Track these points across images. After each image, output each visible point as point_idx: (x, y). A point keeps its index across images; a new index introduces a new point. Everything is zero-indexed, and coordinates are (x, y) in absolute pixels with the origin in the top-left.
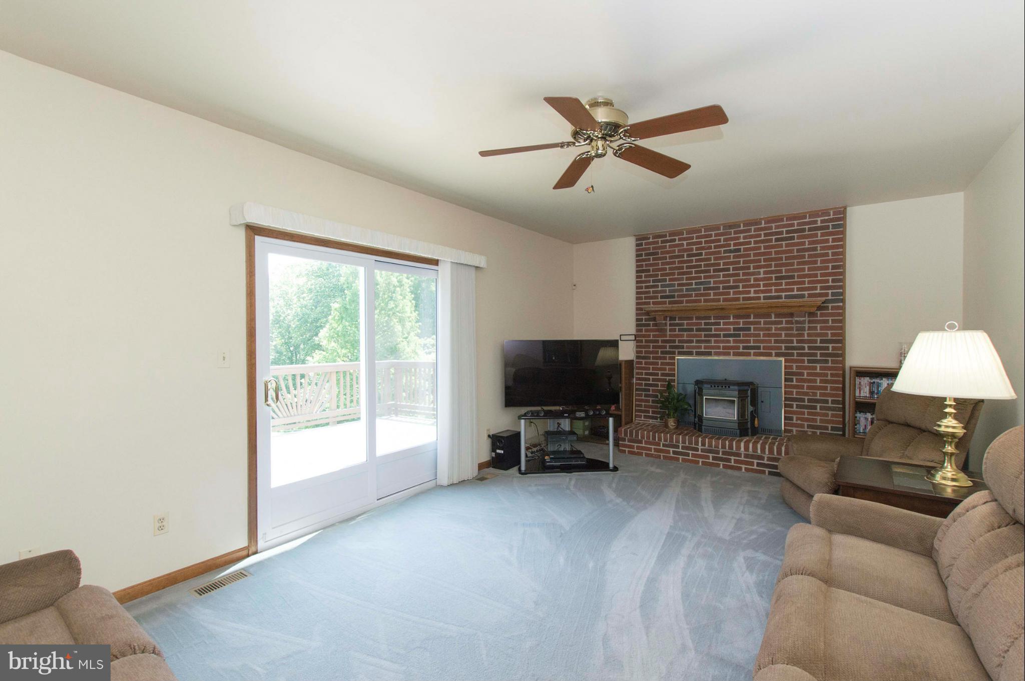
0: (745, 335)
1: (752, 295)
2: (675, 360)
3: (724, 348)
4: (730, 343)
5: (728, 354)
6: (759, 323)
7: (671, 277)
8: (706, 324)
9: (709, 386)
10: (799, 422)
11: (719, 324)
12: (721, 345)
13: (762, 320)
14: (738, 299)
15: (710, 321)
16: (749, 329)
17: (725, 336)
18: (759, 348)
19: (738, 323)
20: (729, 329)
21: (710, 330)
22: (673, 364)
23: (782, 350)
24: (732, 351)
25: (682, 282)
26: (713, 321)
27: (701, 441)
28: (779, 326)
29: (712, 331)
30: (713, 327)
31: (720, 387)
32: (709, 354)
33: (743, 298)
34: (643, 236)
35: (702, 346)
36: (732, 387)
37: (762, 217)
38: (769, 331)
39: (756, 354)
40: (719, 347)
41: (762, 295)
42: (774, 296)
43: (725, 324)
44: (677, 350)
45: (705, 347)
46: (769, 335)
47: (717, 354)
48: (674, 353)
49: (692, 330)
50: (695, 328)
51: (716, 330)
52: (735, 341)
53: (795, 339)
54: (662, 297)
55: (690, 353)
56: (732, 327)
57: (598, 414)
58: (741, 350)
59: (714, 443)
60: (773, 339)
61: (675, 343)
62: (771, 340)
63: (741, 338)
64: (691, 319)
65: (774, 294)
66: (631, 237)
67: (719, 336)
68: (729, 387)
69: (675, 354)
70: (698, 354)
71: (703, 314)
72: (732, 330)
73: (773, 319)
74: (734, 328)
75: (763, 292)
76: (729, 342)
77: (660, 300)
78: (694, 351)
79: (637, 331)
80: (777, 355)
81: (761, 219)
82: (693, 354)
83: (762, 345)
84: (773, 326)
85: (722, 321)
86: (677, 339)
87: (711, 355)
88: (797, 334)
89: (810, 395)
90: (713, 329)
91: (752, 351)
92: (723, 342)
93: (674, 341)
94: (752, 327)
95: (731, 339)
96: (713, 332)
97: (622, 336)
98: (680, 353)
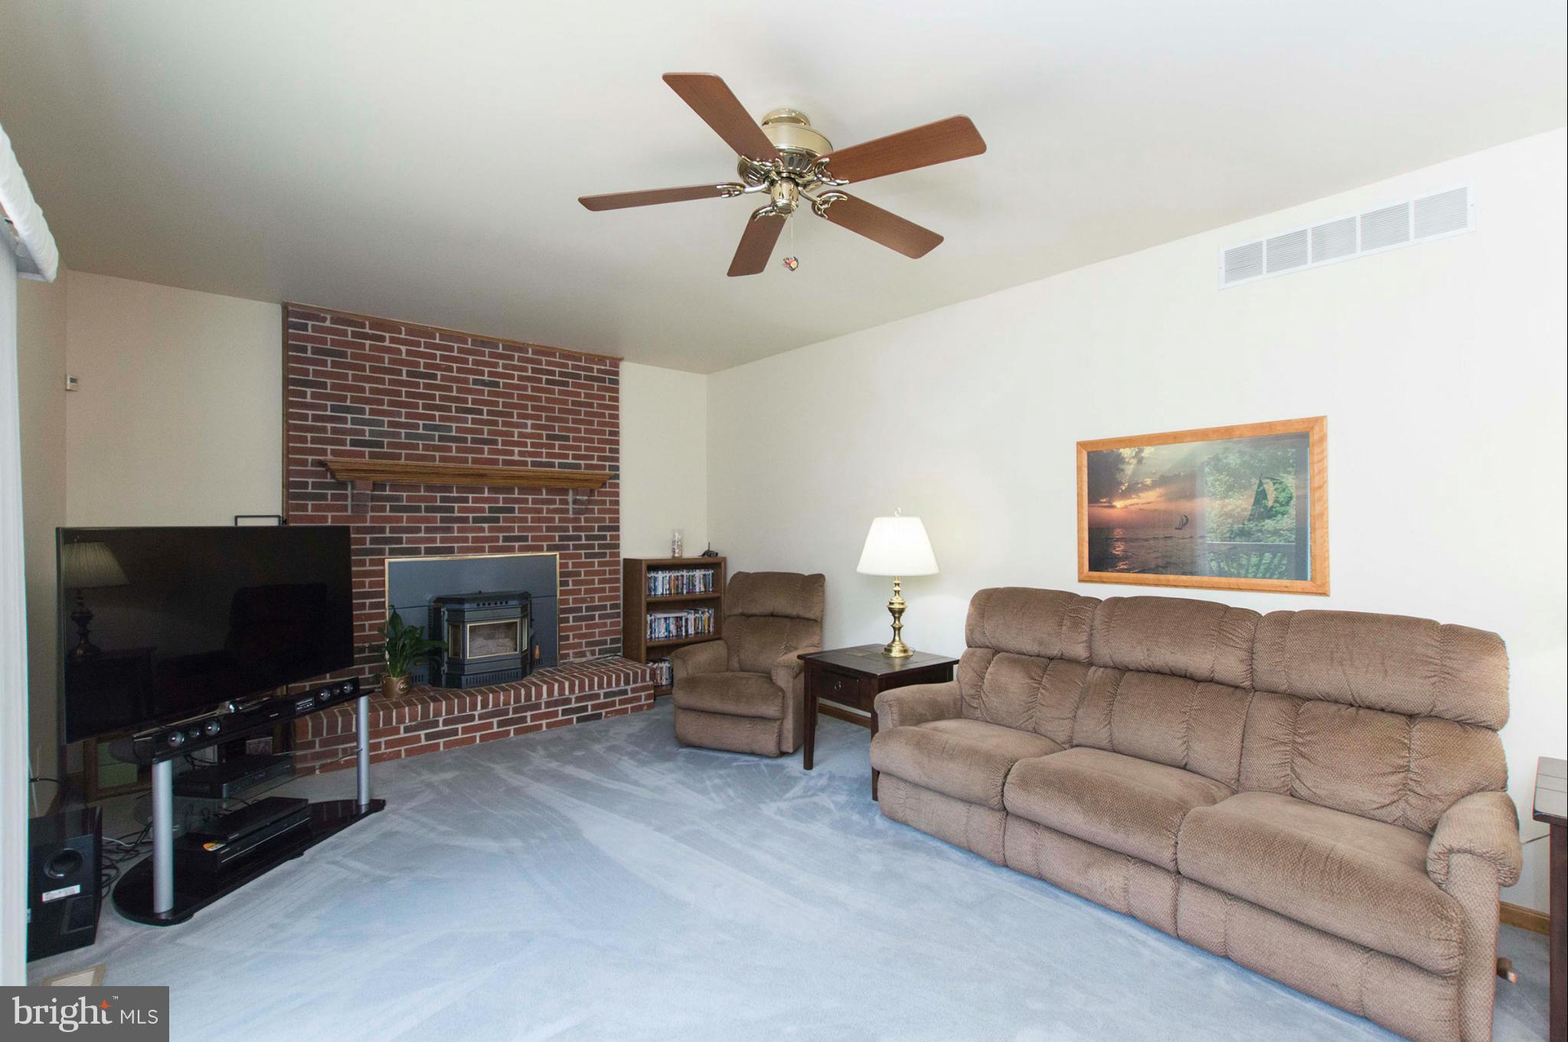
0: (506, 520)
1: (516, 458)
2: (384, 565)
3: (475, 540)
4: (484, 531)
5: (482, 550)
6: (526, 501)
7: (375, 407)
8: (443, 499)
9: (474, 605)
10: (576, 641)
11: (466, 500)
12: (470, 535)
13: (530, 497)
14: (495, 462)
15: (452, 495)
16: (512, 510)
17: (476, 520)
18: (525, 539)
19: (496, 500)
20: (482, 510)
21: (451, 510)
22: (382, 573)
23: (555, 541)
24: (487, 545)
25: (397, 419)
26: (455, 495)
27: (481, 700)
28: (552, 507)
29: (453, 512)
30: (456, 505)
31: (493, 605)
32: (450, 551)
33: (504, 460)
34: (308, 311)
35: (436, 537)
36: (511, 603)
37: (531, 343)
38: (539, 513)
39: (522, 549)
40: (466, 540)
41: (529, 460)
42: (545, 462)
43: (475, 500)
44: (387, 547)
45: (443, 540)
46: (539, 520)
47: (462, 550)
48: (381, 552)
49: (418, 509)
50: (423, 505)
51: (461, 510)
52: (491, 529)
53: (570, 525)
54: (354, 443)
55: (415, 552)
56: (486, 506)
57: (339, 695)
58: (501, 543)
59: (502, 698)
60: (544, 525)
61: (384, 533)
62: (542, 526)
63: (501, 524)
64: (416, 488)
65: (544, 460)
66: (275, 305)
67: (465, 520)
68: (506, 603)
69: (384, 555)
70: (430, 551)
71: (437, 481)
72: (487, 510)
73: (544, 496)
74: (489, 507)
75: (531, 454)
76: (482, 530)
77: (348, 448)
78: (423, 546)
79: (286, 507)
80: (550, 549)
81: (529, 345)
82: (420, 553)
83: (530, 534)
84: (545, 507)
85: (470, 496)
86: (388, 526)
87: (453, 552)
88: (573, 518)
89: (588, 602)
90: (456, 509)
91: (517, 544)
92: (472, 530)
93: (382, 530)
94: (516, 506)
95: (486, 525)
96: (457, 514)
97: (239, 520)
98: (394, 552)
